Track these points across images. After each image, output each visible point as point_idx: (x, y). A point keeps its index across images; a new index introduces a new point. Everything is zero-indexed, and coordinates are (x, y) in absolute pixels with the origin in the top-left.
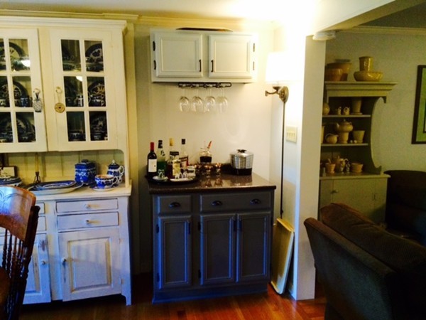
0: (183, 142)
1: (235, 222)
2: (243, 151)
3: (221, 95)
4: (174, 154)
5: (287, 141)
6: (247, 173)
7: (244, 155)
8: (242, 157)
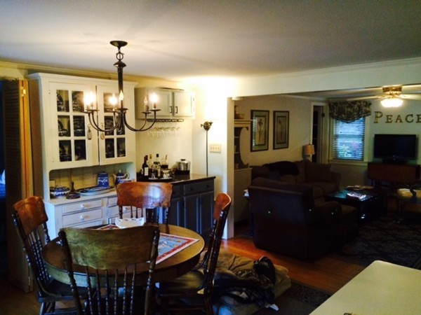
0: (158, 156)
1: (199, 199)
2: (184, 160)
3: (173, 126)
4: (156, 163)
5: (211, 152)
6: (187, 173)
7: (186, 162)
8: (184, 164)
